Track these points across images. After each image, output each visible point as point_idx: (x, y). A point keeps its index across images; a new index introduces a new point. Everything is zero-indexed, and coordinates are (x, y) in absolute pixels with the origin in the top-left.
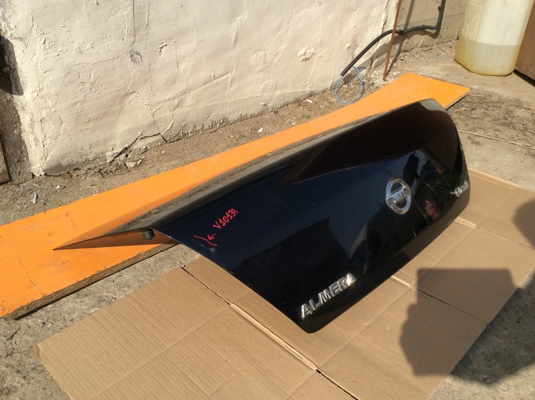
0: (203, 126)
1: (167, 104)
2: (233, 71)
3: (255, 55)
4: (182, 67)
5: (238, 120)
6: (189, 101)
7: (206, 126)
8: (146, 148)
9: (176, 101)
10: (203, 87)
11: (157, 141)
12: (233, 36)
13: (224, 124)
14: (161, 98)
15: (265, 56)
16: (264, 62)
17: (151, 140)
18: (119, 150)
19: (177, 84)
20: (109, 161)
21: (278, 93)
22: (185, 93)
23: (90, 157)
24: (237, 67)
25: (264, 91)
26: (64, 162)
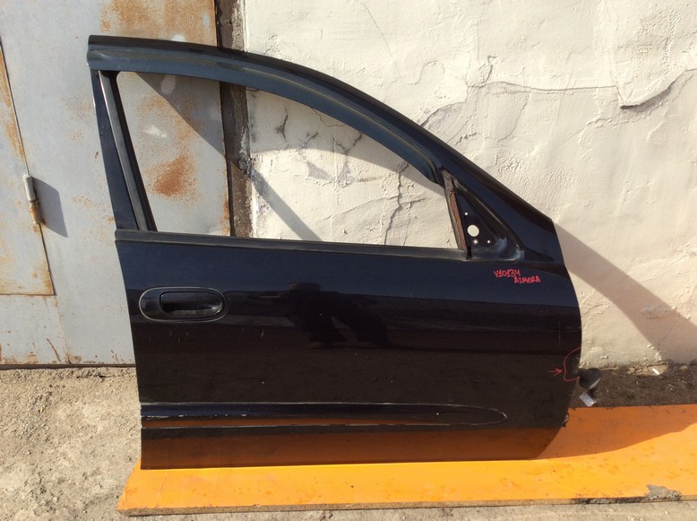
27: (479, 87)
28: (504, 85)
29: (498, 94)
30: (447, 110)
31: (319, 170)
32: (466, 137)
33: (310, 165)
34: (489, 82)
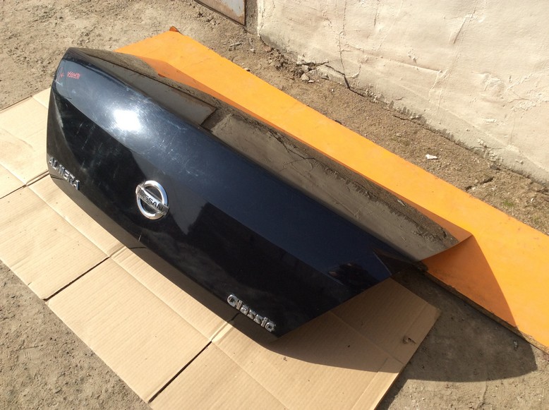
0: (392, 103)
1: (356, 52)
2: (444, 73)
3: (483, 76)
4: (379, 27)
5: (439, 131)
6: (381, 66)
7: (396, 106)
8: (327, 76)
9: (365, 56)
10: (399, 64)
11: (340, 79)
12: (452, 31)
13: (419, 122)
14: (351, 43)
15: (502, 87)
16: (498, 93)
17: (334, 74)
18: (308, 61)
19: (370, 41)
20: (298, 63)
21: (513, 149)
22: (378, 55)
23: (288, 49)
24: (450, 72)
25: (487, 127)
26: (272, 38)
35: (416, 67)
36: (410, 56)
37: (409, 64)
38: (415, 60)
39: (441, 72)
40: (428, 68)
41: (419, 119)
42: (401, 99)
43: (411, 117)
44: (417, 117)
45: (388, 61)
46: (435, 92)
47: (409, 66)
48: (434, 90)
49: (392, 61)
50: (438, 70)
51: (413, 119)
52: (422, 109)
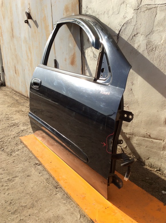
27: (137, 9)
28: (146, 6)
29: (144, 12)
30: (127, 23)
31: (95, 55)
32: (134, 35)
33: (93, 53)
34: (141, 6)
35: (151, 139)
36: (147, 134)
37: (147, 138)
38: (149, 135)
39: (163, 141)
40: (157, 139)
41: (159, 170)
42: (148, 159)
43: (156, 170)
44: (158, 169)
45: (138, 137)
46: (163, 153)
47: (148, 139)
48: (162, 152)
49: (140, 137)
50: (161, 140)
51: (157, 171)
52: (160, 164)
